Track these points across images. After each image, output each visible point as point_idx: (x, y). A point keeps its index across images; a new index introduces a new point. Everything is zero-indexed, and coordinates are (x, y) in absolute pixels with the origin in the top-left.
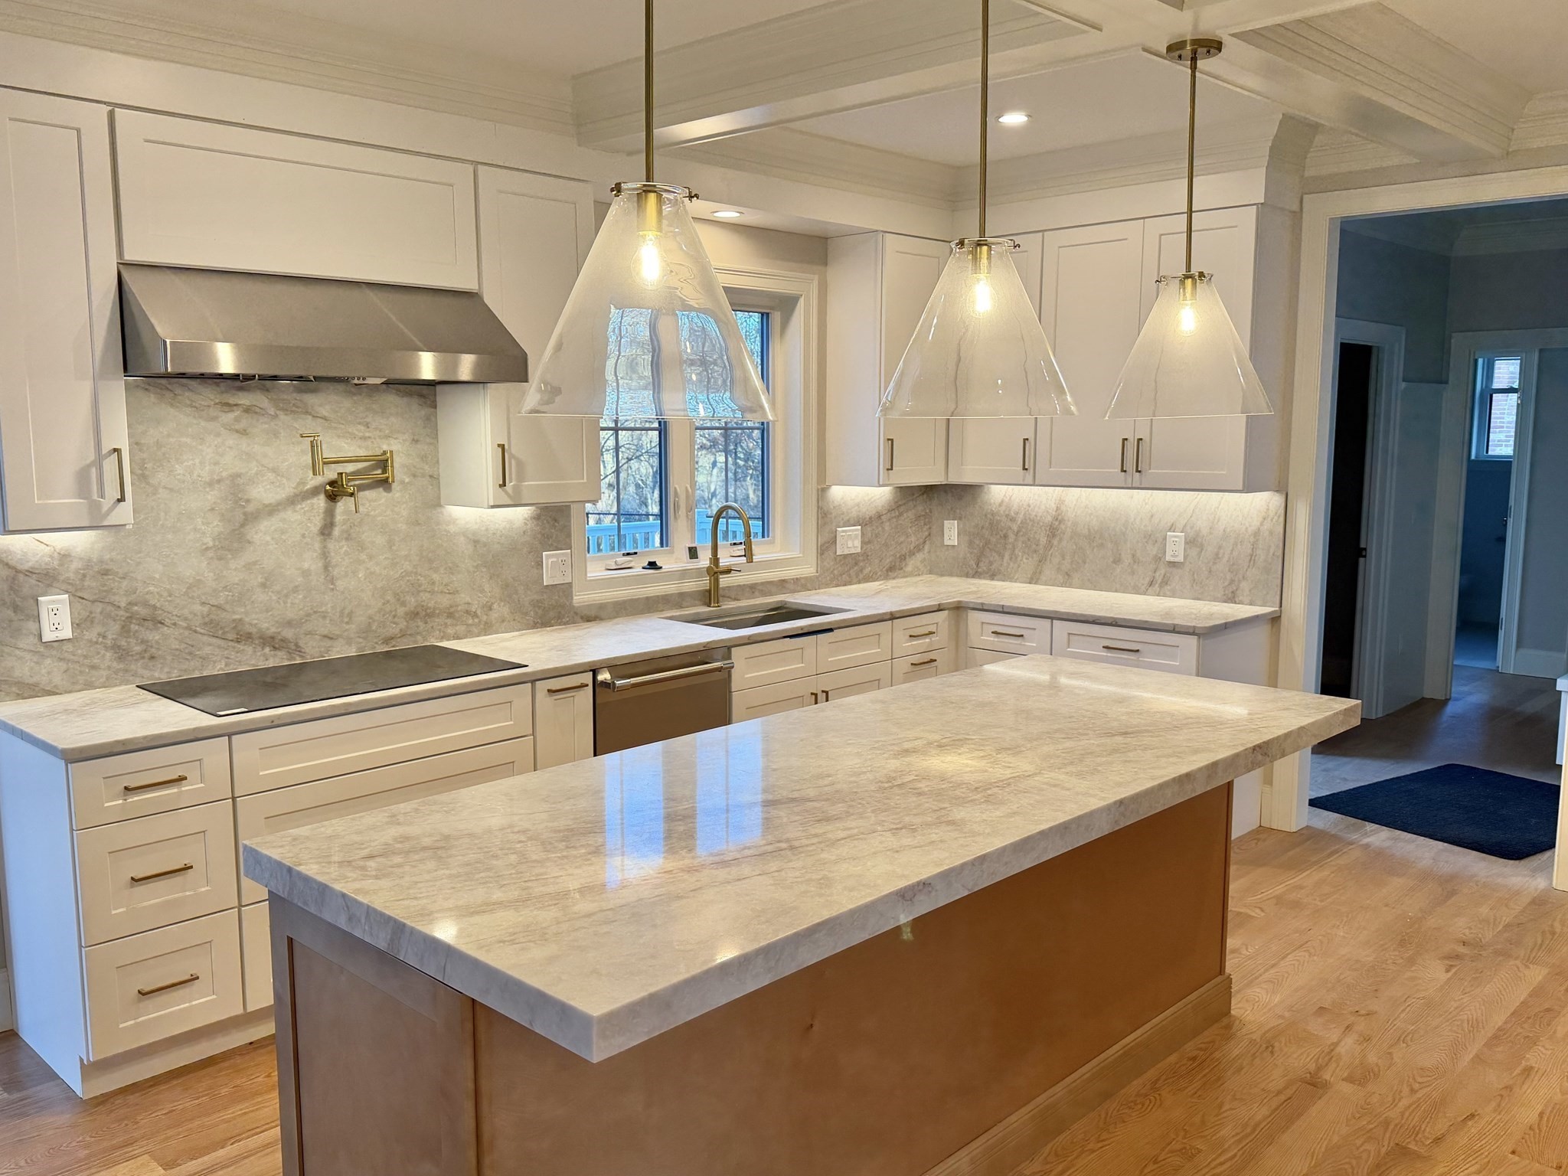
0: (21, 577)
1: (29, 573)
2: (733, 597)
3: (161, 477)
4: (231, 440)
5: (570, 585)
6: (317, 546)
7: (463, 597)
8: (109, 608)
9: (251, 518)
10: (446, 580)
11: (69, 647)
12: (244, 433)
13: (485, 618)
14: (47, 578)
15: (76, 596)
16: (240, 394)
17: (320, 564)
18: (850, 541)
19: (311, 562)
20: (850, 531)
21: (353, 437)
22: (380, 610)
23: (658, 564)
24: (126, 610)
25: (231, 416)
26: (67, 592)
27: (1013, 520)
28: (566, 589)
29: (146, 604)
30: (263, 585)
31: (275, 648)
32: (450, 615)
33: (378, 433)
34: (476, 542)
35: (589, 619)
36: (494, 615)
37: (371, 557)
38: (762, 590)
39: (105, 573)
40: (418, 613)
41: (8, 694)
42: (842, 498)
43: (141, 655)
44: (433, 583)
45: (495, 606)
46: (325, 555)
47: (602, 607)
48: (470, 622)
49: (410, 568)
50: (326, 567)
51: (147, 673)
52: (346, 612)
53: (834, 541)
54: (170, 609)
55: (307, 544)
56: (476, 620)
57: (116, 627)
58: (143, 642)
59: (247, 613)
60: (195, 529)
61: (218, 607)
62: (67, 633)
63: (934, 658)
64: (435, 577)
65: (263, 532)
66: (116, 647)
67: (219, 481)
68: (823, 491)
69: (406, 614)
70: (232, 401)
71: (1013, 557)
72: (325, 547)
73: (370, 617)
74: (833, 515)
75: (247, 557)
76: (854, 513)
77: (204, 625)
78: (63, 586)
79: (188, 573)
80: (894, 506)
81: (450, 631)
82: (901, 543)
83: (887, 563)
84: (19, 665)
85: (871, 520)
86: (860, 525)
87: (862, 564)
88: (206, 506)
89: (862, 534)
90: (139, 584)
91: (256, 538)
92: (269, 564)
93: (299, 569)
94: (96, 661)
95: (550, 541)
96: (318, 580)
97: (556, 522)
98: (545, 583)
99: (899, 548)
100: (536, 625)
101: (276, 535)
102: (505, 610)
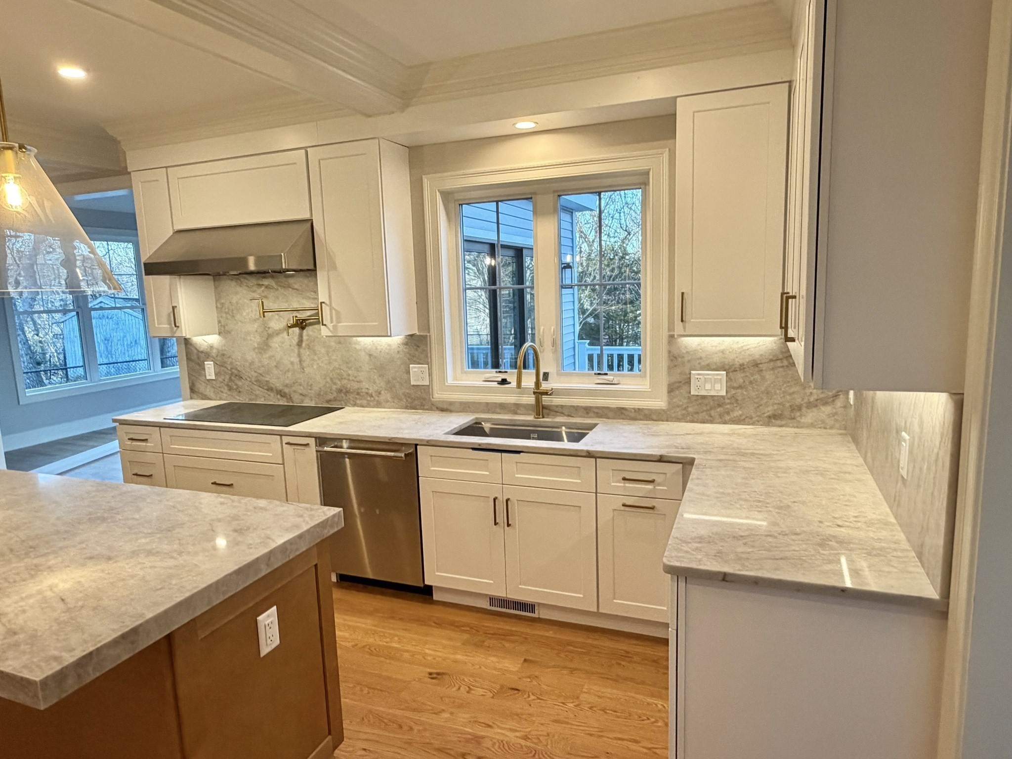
0: (200, 354)
1: (202, 352)
3: (238, 317)
5: (429, 386)
6: (296, 351)
7: (365, 385)
8: (225, 369)
9: (270, 336)
10: (355, 374)
11: (214, 382)
12: (266, 297)
13: (377, 398)
14: (207, 355)
15: (215, 364)
16: (264, 279)
17: (298, 360)
18: (711, 384)
19: (294, 358)
20: (708, 375)
22: (325, 386)
23: (508, 380)
24: (231, 371)
26: (212, 361)
28: (426, 390)
29: (236, 369)
30: (276, 366)
31: (282, 396)
32: (358, 394)
34: (370, 355)
35: (442, 410)
36: (382, 398)
37: (319, 359)
39: (223, 355)
40: (341, 391)
41: (199, 397)
43: (236, 389)
44: (349, 375)
45: (382, 392)
46: (299, 355)
47: (451, 403)
48: (369, 399)
49: (337, 366)
50: (300, 361)
51: (238, 398)
52: (310, 384)
53: (688, 382)
54: (244, 372)
55: (292, 350)
56: (372, 399)
57: (228, 377)
58: (237, 385)
59: (270, 379)
60: (251, 340)
61: (260, 374)
64: (350, 372)
65: (275, 342)
66: (228, 385)
68: (674, 341)
70: (261, 283)
72: (299, 352)
74: (686, 359)
75: (270, 353)
76: (716, 359)
77: (256, 381)
78: (212, 359)
79: (249, 358)
80: (781, 356)
81: (358, 402)
82: (793, 393)
83: (769, 410)
84: (201, 387)
85: (742, 367)
86: (725, 371)
87: (728, 406)
88: (254, 330)
89: (729, 379)
90: (234, 361)
91: (272, 345)
92: (278, 357)
93: (289, 361)
94: (222, 390)
95: (415, 359)
96: (297, 367)
97: (418, 346)
98: (412, 384)
99: (788, 397)
100: (406, 408)
101: (280, 344)
102: (388, 396)
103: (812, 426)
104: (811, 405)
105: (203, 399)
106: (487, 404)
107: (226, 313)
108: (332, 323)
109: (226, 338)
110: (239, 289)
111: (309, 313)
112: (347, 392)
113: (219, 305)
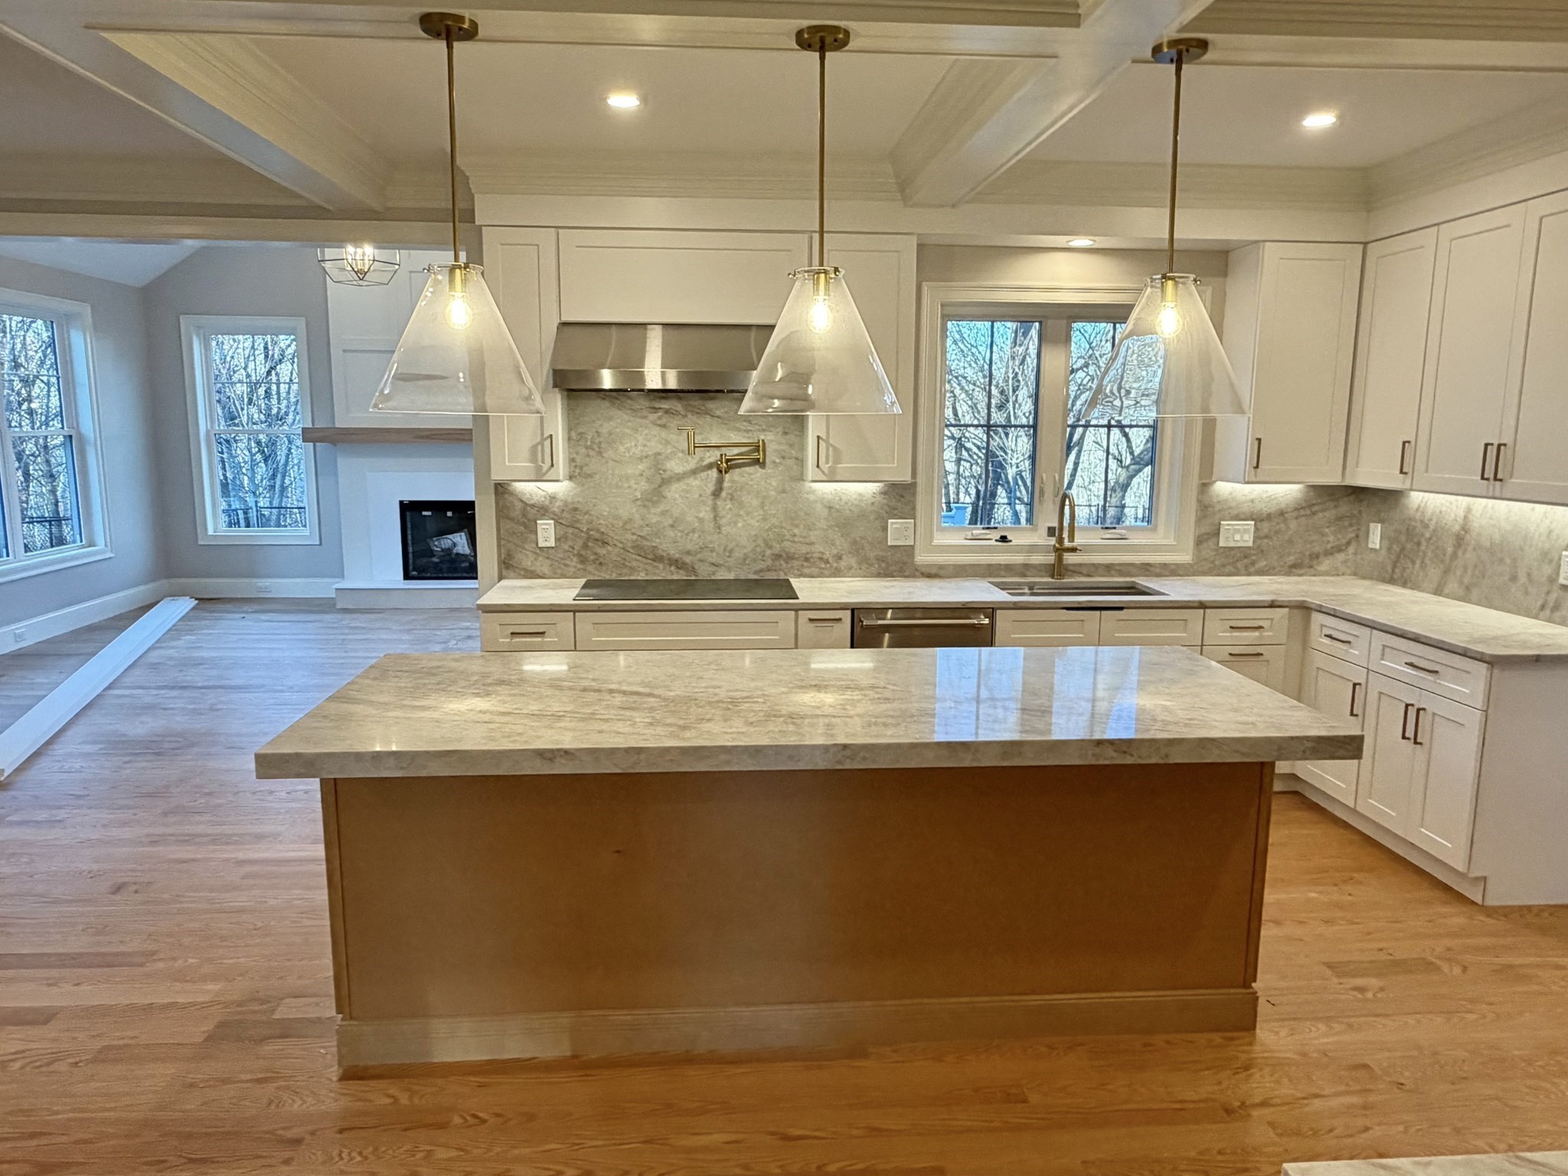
0: (529, 508)
1: (533, 506)
3: (609, 454)
4: (656, 431)
5: (912, 547)
6: (710, 502)
7: (819, 548)
8: (576, 531)
9: (666, 482)
10: (805, 534)
11: (551, 551)
12: (664, 426)
13: (835, 565)
14: (543, 511)
15: (558, 523)
16: (663, 401)
17: (712, 516)
18: (1239, 535)
19: (705, 513)
20: (1238, 525)
21: (739, 430)
22: (754, 550)
23: (1009, 538)
24: (587, 533)
25: (656, 415)
26: (553, 519)
27: (1427, 526)
28: (908, 550)
29: (598, 531)
30: (672, 526)
31: (678, 568)
32: (807, 560)
33: (757, 427)
34: (830, 508)
35: (930, 576)
36: (843, 564)
37: (748, 513)
38: (1120, 570)
39: (576, 509)
40: (781, 556)
41: (520, 574)
42: (1231, 494)
43: (594, 561)
44: (795, 535)
45: (844, 557)
46: (714, 508)
47: (942, 567)
48: (823, 566)
49: (777, 524)
50: (715, 517)
51: (597, 573)
52: (728, 549)
53: (1217, 534)
54: (612, 535)
55: (703, 501)
56: (828, 566)
57: (580, 543)
58: (596, 554)
59: (661, 544)
60: (630, 487)
61: (642, 537)
62: (552, 543)
63: (1261, 652)
64: (796, 531)
65: (674, 491)
66: (579, 555)
67: (646, 457)
68: (1205, 486)
69: (772, 555)
70: (657, 405)
71: (1423, 566)
72: (715, 504)
73: (745, 554)
74: (1217, 509)
75: (662, 507)
76: (1245, 508)
77: (633, 547)
78: (552, 516)
79: (624, 513)
80: (1304, 505)
81: (806, 571)
82: (1312, 542)
83: (1291, 559)
84: (527, 561)
85: (1269, 517)
86: (1253, 520)
87: (1254, 558)
88: (637, 472)
89: (1256, 529)
90: (595, 518)
91: (669, 495)
92: (676, 512)
93: (696, 517)
94: (568, 562)
95: (896, 512)
96: (709, 526)
97: (902, 496)
98: (889, 544)
99: (1309, 546)
100: (879, 575)
101: (682, 494)
102: (853, 561)
103: (1326, 573)
104: (1328, 553)
105: (525, 577)
106: (990, 565)
107: (587, 448)
108: (827, 462)
109: (583, 485)
110: (615, 412)
111: (736, 451)
112: (790, 558)
113: (573, 434)
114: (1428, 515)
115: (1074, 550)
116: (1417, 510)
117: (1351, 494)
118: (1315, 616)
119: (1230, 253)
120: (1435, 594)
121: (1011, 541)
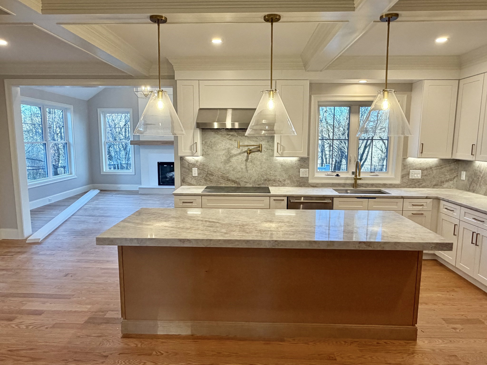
0: (190, 164)
1: (191, 164)
2: (364, 186)
3: (214, 148)
4: (228, 141)
5: (308, 177)
6: (245, 163)
7: (278, 177)
8: (204, 171)
9: (231, 157)
10: (274, 173)
11: (197, 177)
12: (231, 140)
13: (283, 183)
14: (194, 165)
15: (198, 169)
16: (230, 132)
17: (245, 167)
18: (416, 175)
19: (243, 166)
20: (416, 171)
21: (254, 141)
22: (258, 178)
23: (339, 175)
24: (207, 172)
25: (229, 136)
26: (197, 168)
27: (481, 173)
28: (307, 178)
29: (210, 171)
30: (233, 170)
31: (234, 183)
32: (274, 181)
33: (259, 140)
34: (282, 165)
35: (313, 187)
36: (286, 182)
37: (256, 166)
38: (376, 186)
39: (204, 165)
40: (266, 180)
41: (187, 184)
42: (413, 161)
43: (209, 181)
44: (271, 173)
45: (286, 180)
46: (246, 165)
47: (317, 184)
48: (279, 183)
49: (265, 170)
50: (246, 168)
51: (210, 184)
52: (250, 177)
53: (409, 174)
54: (215, 172)
55: (242, 163)
56: (281, 183)
57: (205, 175)
58: (210, 178)
59: (229, 175)
60: (220, 158)
61: (224, 173)
62: (197, 175)
63: (423, 213)
64: (271, 172)
65: (234, 160)
66: (205, 179)
67: (225, 149)
68: (404, 159)
69: (264, 179)
70: (229, 133)
71: (480, 186)
72: (246, 163)
73: (255, 179)
74: (409, 166)
75: (230, 164)
76: (419, 166)
77: (221, 177)
78: (197, 167)
79: (218, 166)
80: (439, 165)
81: (274, 184)
82: (442, 177)
83: (434, 183)
84: (189, 180)
85: (427, 169)
86: (421, 170)
87: (421, 182)
88: (223, 154)
89: (422, 173)
90: (209, 168)
91: (232, 161)
92: (234, 166)
93: (240, 167)
94: (201, 181)
95: (303, 166)
96: (244, 170)
97: (305, 161)
98: (300, 176)
99: (440, 179)
100: (297, 186)
101: (236, 160)
102: (289, 182)
103: (446, 188)
104: (447, 181)
105: (189, 185)
106: (333, 184)
107: (208, 146)
108: (280, 151)
109: (206, 157)
110: (216, 135)
111: (253, 147)
112: (269, 180)
113: (203, 142)
114: (482, 168)
115: (360, 179)
116: (478, 167)
117: (454, 162)
118: (442, 202)
119: (413, 84)
120: (484, 195)
121: (340, 176)
